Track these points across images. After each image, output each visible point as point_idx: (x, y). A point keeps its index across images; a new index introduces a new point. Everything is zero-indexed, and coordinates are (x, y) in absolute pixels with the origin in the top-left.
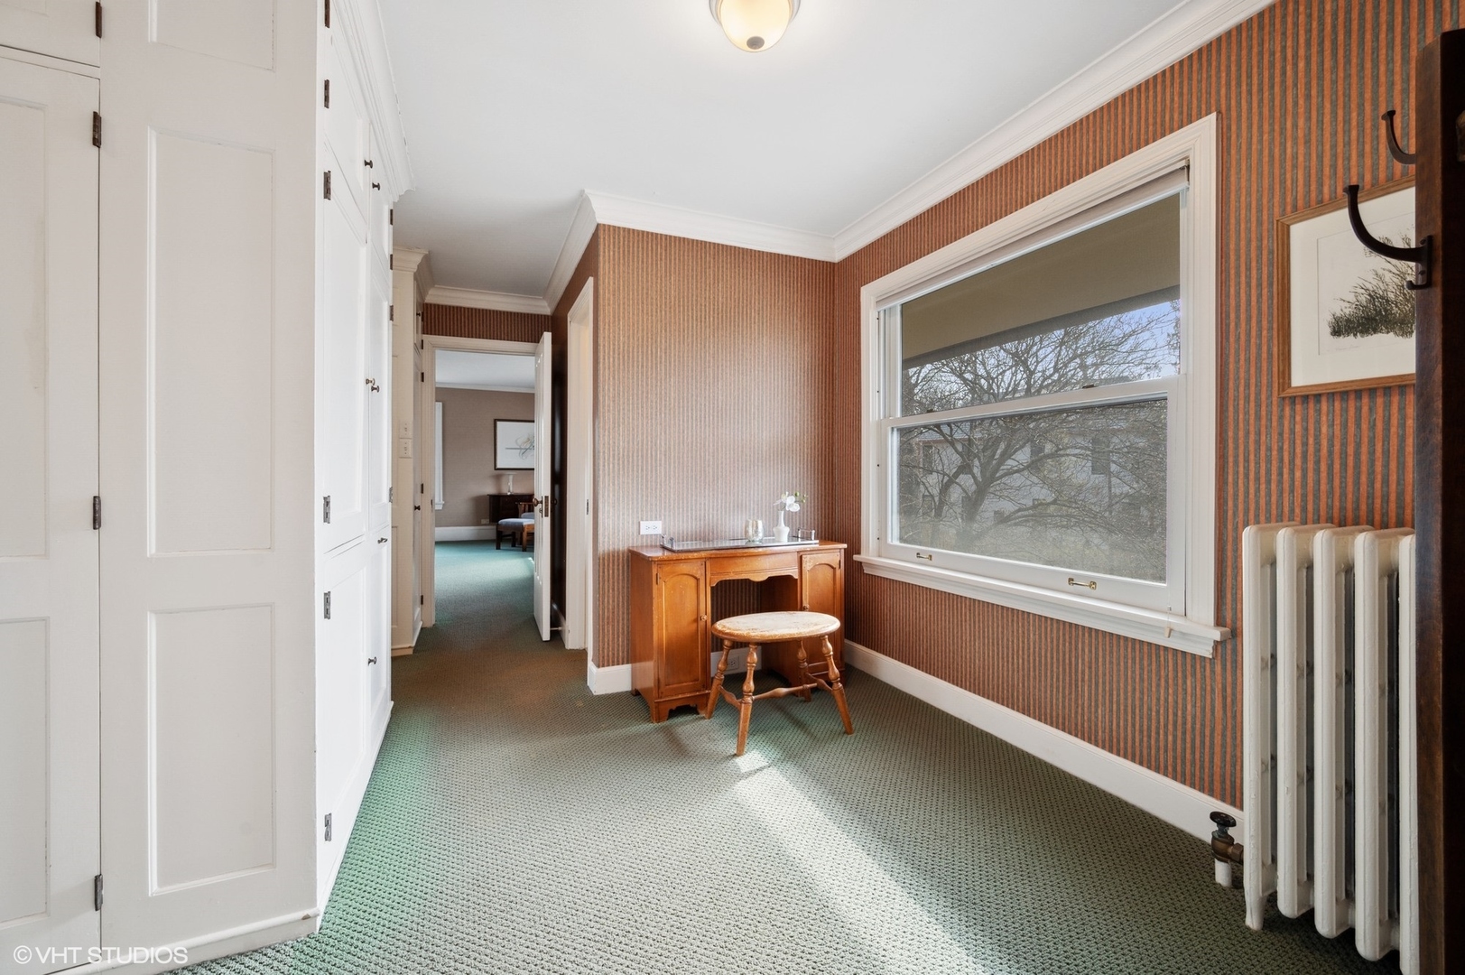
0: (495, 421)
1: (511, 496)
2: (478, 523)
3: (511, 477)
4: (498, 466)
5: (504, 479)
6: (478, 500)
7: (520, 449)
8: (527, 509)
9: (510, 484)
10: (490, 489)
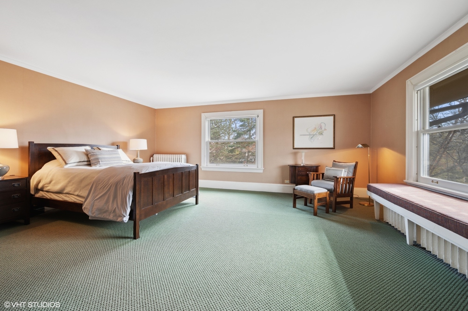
0: (294, 118)
1: (304, 167)
2: (283, 183)
3: (303, 154)
4: (295, 147)
5: (299, 155)
6: (283, 168)
7: (310, 135)
8: (315, 177)
9: (303, 158)
10: (290, 162)
